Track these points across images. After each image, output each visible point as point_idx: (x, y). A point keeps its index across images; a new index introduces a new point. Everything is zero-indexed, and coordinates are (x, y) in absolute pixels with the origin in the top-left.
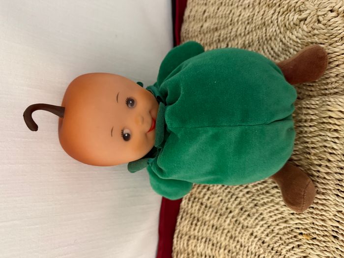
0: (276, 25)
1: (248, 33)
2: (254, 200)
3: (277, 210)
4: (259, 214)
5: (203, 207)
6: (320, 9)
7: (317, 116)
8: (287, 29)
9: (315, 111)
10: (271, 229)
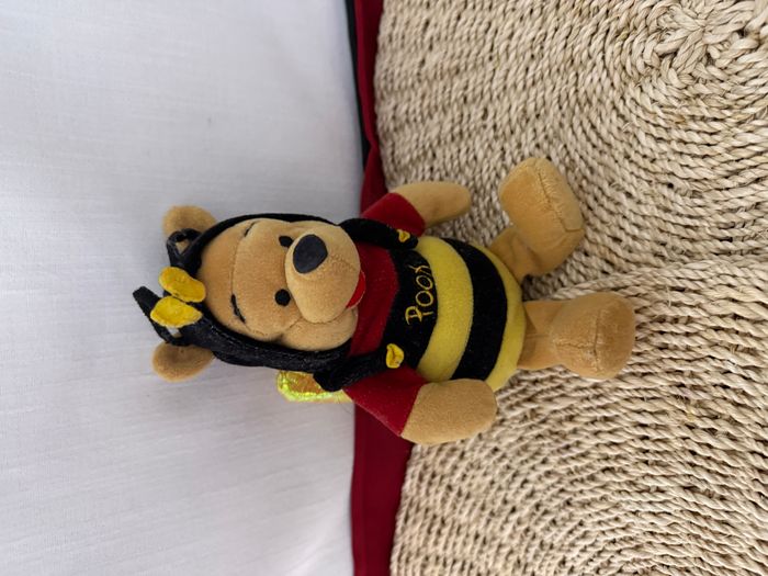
0: (601, 65)
1: (534, 83)
2: (562, 490)
3: (617, 519)
4: (576, 523)
5: (453, 495)
6: (712, 28)
7: (705, 310)
8: (630, 77)
9: (698, 299)
10: (605, 560)
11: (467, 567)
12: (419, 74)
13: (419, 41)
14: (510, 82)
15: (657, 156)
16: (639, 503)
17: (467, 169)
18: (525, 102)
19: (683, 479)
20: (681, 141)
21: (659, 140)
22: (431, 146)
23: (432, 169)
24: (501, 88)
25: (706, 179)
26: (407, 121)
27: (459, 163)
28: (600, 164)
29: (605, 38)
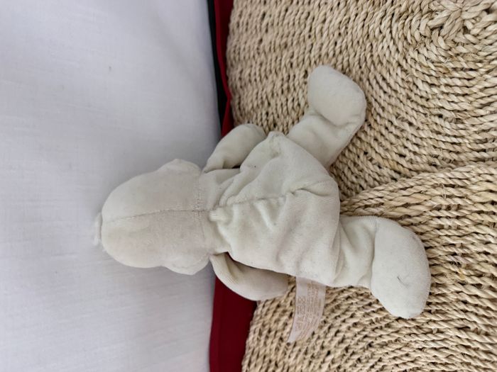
0: (388, 36)
1: (341, 52)
2: (366, 336)
3: (407, 355)
4: (376, 360)
5: (284, 344)
6: (467, 9)
7: (470, 199)
8: (410, 44)
9: (464, 191)
12: (258, 49)
13: (258, 26)
14: (324, 51)
15: (430, 97)
16: (424, 342)
17: (293, 112)
18: (335, 65)
19: (458, 322)
20: (447, 85)
22: (267, 97)
23: (267, 114)
24: (317, 57)
25: (466, 110)
26: (250, 81)
27: (287, 109)
28: (389, 104)
29: (391, 20)
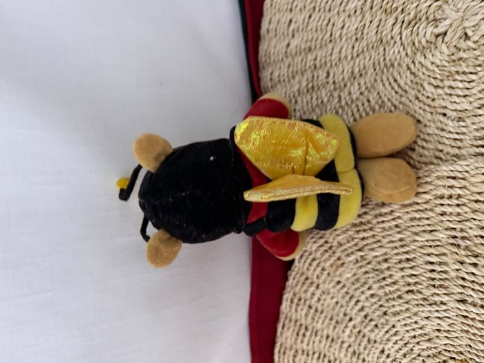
0: (400, 43)
1: (358, 55)
2: (381, 306)
3: (416, 322)
4: (390, 326)
5: (312, 311)
6: (467, 17)
7: (468, 190)
8: (418, 50)
9: (463, 183)
10: (409, 348)
11: (322, 356)
12: (286, 52)
13: (286, 32)
14: (343, 55)
15: (436, 97)
16: (430, 311)
17: (317, 109)
18: (353, 67)
19: (458, 295)
20: (450, 87)
21: (437, 87)
22: (294, 96)
24: (337, 59)
25: (466, 110)
26: (279, 81)
27: (312, 106)
28: (400, 103)
29: (401, 27)
